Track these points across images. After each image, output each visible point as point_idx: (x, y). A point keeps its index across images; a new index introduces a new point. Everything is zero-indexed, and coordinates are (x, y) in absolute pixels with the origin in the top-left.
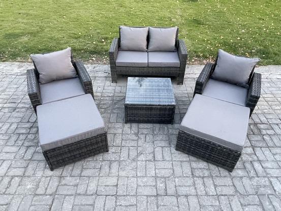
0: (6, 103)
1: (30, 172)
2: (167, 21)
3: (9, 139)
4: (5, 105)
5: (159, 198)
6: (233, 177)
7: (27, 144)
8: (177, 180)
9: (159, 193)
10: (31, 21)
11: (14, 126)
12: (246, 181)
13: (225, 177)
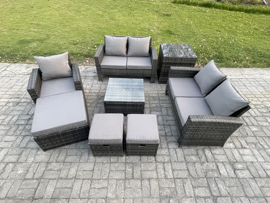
0: (11, 98)
1: (23, 158)
2: (146, 31)
3: (9, 129)
4: (10, 100)
5: (127, 181)
6: (188, 162)
7: (24, 134)
9: (127, 177)
10: (40, 30)
11: (15, 118)
13: (182, 162)
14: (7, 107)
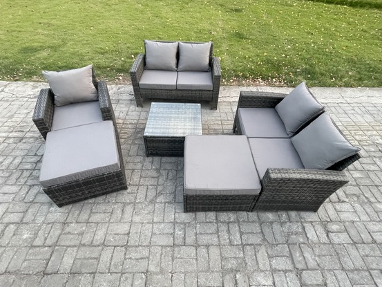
0: (12, 132)
1: (29, 217)
3: (9, 176)
4: (11, 135)
5: (176, 249)
6: (262, 222)
7: (30, 182)
8: (198, 226)
9: (176, 242)
10: (53, 33)
11: (17, 161)
12: (276, 227)
14: (6, 144)
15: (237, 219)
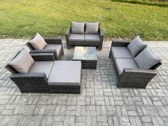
2: (95, 19)
5: (87, 107)
6: (124, 96)
8: (96, 97)
9: (87, 104)
10: (30, 19)
12: (129, 98)
13: (119, 96)
15: (113, 95)
